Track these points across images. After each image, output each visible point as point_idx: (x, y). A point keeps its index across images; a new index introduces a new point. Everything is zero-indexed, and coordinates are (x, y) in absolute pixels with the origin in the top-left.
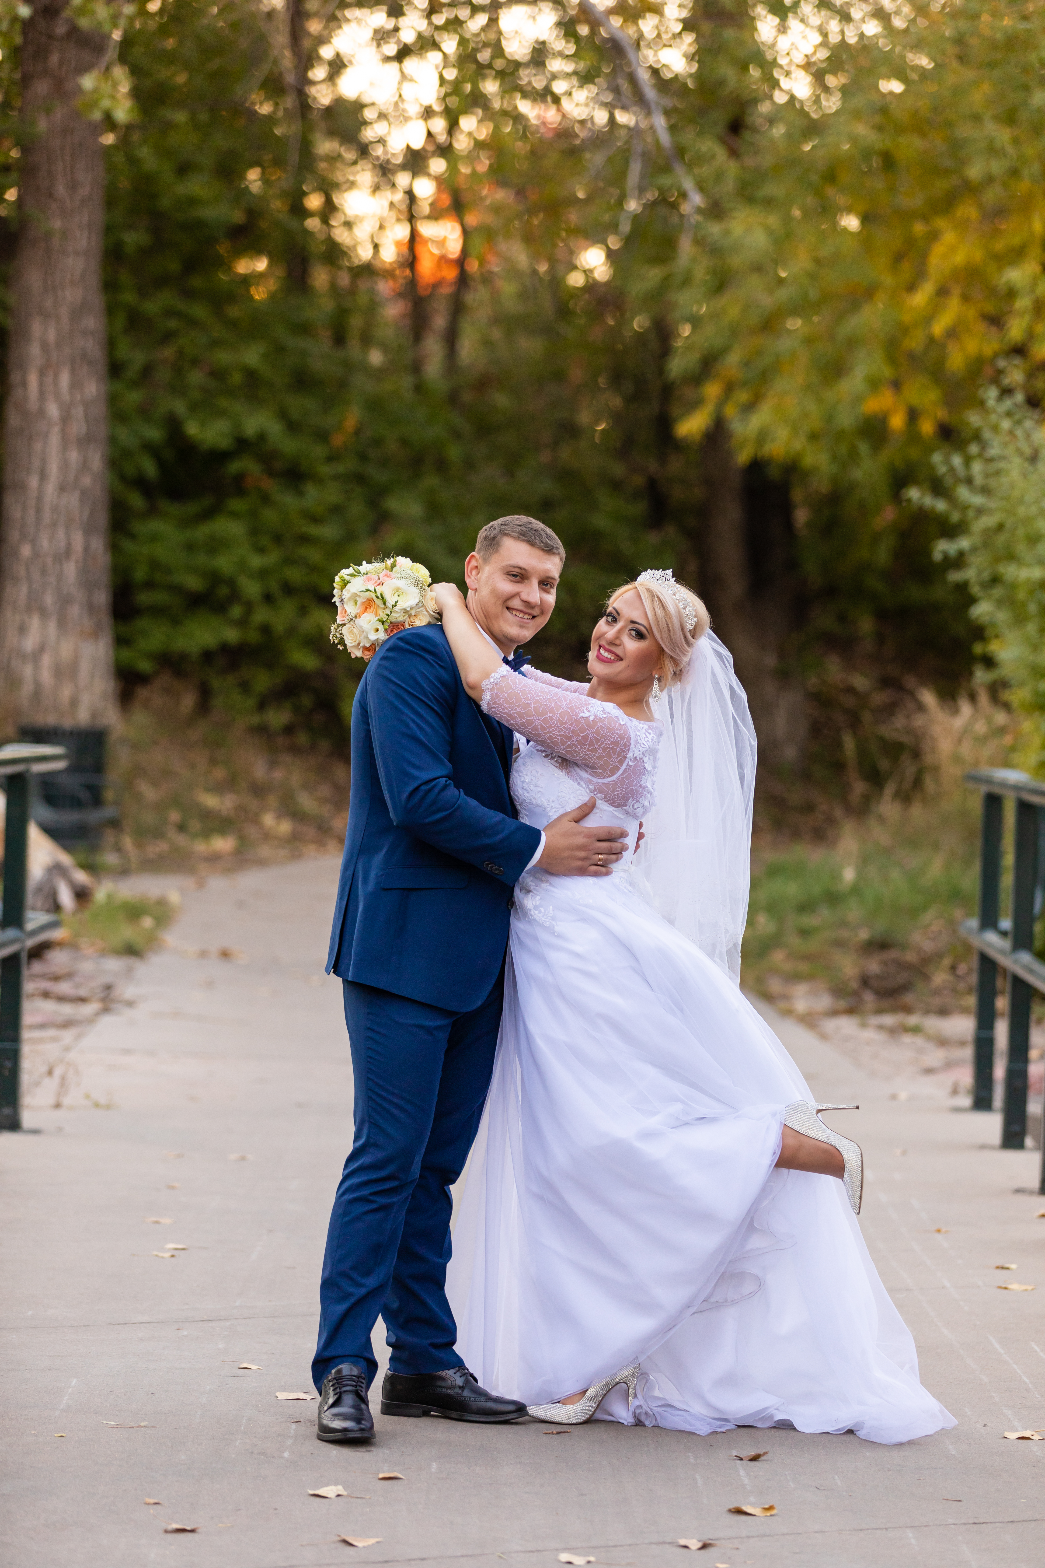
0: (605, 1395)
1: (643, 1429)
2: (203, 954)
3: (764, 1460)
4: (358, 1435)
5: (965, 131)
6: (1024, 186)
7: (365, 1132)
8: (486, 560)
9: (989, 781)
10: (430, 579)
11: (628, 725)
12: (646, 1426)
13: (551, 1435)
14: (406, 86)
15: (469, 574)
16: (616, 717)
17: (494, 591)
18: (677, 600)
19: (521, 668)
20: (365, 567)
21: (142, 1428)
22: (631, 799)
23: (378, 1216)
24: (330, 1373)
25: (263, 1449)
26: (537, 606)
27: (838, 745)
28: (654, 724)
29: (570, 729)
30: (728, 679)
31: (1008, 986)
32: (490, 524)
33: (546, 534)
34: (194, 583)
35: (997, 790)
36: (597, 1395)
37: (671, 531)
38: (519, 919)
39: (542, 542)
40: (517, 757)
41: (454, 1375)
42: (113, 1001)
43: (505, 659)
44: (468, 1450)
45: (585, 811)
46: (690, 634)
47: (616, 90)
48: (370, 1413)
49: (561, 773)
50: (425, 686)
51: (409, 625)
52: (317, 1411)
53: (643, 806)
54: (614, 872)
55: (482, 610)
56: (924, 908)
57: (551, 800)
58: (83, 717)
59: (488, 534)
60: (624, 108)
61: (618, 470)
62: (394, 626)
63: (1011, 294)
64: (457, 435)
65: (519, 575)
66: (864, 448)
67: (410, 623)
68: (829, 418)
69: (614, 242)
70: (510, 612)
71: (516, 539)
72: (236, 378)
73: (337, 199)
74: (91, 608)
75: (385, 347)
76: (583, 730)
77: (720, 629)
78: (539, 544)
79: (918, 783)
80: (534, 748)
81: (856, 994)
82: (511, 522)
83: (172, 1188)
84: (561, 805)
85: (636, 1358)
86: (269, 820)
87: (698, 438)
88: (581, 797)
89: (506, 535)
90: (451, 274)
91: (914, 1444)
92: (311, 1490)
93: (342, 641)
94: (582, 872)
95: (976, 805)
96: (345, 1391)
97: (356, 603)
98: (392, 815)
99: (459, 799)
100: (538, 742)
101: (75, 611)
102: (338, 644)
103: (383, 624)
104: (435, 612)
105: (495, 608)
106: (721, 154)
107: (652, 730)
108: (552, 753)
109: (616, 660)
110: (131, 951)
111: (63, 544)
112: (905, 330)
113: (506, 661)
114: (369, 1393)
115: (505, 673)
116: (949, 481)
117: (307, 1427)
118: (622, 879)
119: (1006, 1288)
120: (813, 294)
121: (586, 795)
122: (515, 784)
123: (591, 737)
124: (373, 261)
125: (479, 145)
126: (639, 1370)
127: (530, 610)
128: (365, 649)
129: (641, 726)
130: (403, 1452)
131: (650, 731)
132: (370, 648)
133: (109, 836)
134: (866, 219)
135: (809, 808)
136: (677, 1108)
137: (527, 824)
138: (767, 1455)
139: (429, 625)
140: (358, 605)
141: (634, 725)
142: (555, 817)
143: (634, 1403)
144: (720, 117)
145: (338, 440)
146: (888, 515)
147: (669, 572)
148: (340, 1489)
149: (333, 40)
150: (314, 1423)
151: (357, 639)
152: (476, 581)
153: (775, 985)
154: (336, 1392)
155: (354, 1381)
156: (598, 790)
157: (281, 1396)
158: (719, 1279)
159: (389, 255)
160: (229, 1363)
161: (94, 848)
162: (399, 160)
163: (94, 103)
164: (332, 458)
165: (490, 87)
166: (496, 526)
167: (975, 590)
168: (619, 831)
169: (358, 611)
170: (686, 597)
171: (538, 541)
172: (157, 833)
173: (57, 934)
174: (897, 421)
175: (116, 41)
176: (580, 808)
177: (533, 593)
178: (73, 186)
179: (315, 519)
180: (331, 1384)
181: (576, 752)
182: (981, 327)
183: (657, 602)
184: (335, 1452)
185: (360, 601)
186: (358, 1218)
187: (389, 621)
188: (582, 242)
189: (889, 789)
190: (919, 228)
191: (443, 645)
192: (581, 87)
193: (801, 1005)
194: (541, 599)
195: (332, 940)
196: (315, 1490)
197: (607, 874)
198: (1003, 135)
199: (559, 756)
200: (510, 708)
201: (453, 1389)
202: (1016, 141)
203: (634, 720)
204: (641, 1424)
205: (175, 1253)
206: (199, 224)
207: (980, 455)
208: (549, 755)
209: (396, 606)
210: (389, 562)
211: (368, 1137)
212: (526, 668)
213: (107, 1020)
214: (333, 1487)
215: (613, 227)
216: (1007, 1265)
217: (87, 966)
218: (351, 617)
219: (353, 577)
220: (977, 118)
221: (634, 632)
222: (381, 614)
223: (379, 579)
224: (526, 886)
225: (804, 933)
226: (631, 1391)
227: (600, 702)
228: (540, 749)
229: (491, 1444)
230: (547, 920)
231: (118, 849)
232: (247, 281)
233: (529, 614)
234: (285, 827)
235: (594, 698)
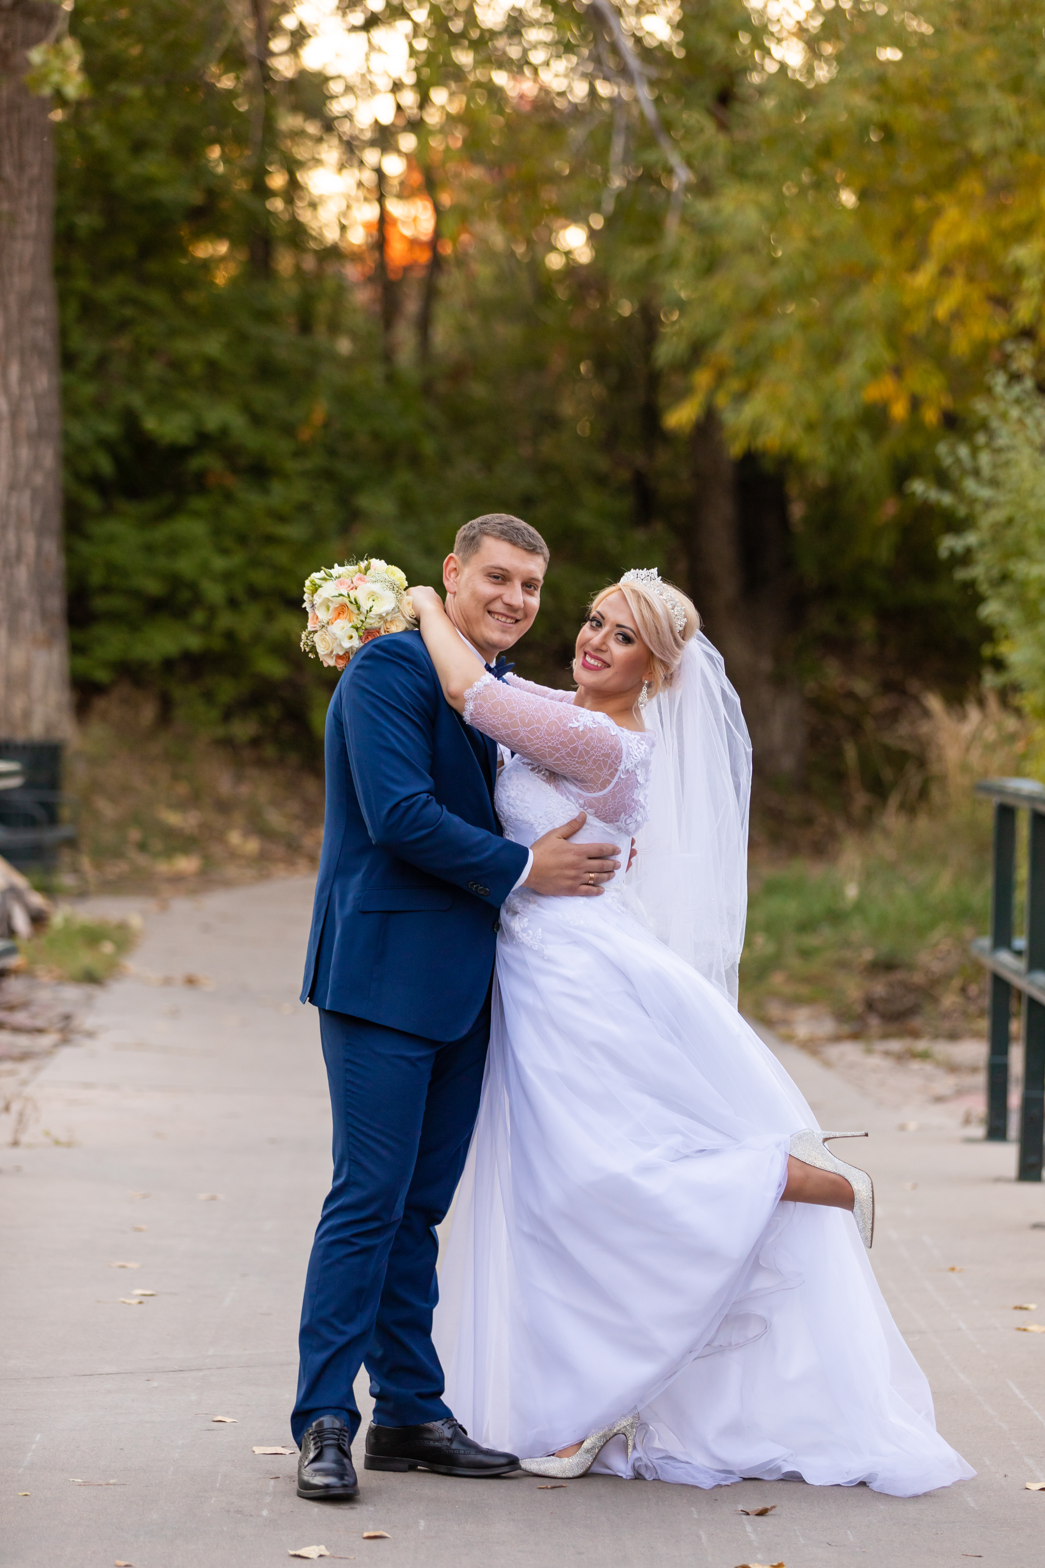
0: (602, 1447)
1: (643, 1482)
2: (168, 981)
3: (772, 1515)
4: (340, 1491)
5: (967, 99)
6: (1031, 158)
7: (345, 1170)
8: (465, 561)
9: (1001, 791)
10: (407, 582)
11: (619, 735)
12: (645, 1479)
13: (545, 1490)
14: (374, 56)
15: (448, 577)
16: (607, 727)
17: (474, 594)
18: (664, 600)
19: (503, 676)
20: (337, 570)
21: (112, 1486)
22: (623, 814)
23: (358, 1259)
24: (311, 1426)
25: (240, 1507)
26: (521, 609)
27: (838, 753)
28: (647, 734)
29: (558, 740)
30: (719, 682)
31: (1024, 1008)
32: (469, 523)
33: (529, 532)
34: (153, 587)
35: (1010, 801)
36: (593, 1447)
37: (659, 527)
38: (506, 943)
39: (525, 542)
40: (502, 771)
41: (442, 1427)
42: (72, 1031)
43: (487, 667)
44: (457, 1507)
45: (575, 827)
46: (680, 635)
47: (597, 60)
48: (353, 1468)
49: (549, 787)
50: (404, 697)
51: (385, 632)
52: (297, 1466)
53: (636, 821)
54: (605, 892)
55: (462, 615)
56: (932, 925)
57: (538, 816)
58: (36, 730)
59: (468, 533)
60: (606, 79)
61: (602, 463)
62: (368, 633)
63: (1019, 273)
64: (431, 427)
65: (501, 577)
66: (864, 438)
67: (386, 629)
68: (827, 407)
69: (597, 222)
70: (491, 616)
71: (498, 538)
72: (197, 369)
73: (299, 176)
74: (44, 615)
75: (354, 336)
76: (572, 741)
77: (710, 631)
78: (522, 544)
79: (923, 793)
80: (519, 761)
81: (861, 1018)
82: (491, 521)
83: (139, 1230)
84: (549, 821)
85: (635, 1407)
86: (235, 838)
87: (688, 429)
88: (570, 813)
89: (487, 534)
90: (424, 257)
91: (931, 1496)
92: (292, 1550)
93: (313, 649)
94: (572, 891)
95: (987, 816)
96: (326, 1445)
97: (328, 608)
98: (370, 833)
99: (441, 815)
100: (524, 755)
101: (27, 617)
102: (310, 652)
103: (357, 631)
104: (412, 618)
105: (475, 611)
106: (710, 127)
107: (644, 740)
108: (539, 766)
109: (603, 667)
110: (91, 978)
111: (13, 547)
112: (906, 313)
113: (488, 669)
114: (352, 1447)
115: (489, 681)
116: (955, 473)
117: (287, 1484)
118: (614, 899)
119: (1025, 1330)
120: (809, 275)
121: (576, 810)
122: (499, 799)
123: (581, 748)
124: (340, 244)
125: (451, 120)
126: (639, 1419)
127: (513, 613)
128: (339, 657)
129: (633, 736)
130: (388, 1509)
131: (642, 742)
132: (344, 656)
133: (66, 857)
134: (863, 195)
135: (808, 821)
136: (675, 1140)
137: (513, 842)
138: (775, 1509)
139: (406, 631)
140: (330, 611)
141: (625, 736)
142: (543, 834)
143: (633, 1455)
144: (708, 87)
145: (305, 434)
146: (890, 509)
147: (655, 571)
148: (322, 1550)
149: (295, 9)
150: (294, 1479)
151: (329, 647)
152: (455, 584)
153: (775, 1010)
154: (317, 1446)
155: (336, 1435)
156: (588, 804)
157: (258, 1450)
158: (722, 1322)
159: (357, 237)
160: (202, 1415)
161: (50, 869)
162: (368, 135)
163: (43, 79)
164: (300, 453)
165: (464, 58)
166: (476, 525)
167: (984, 588)
168: (611, 848)
169: (331, 618)
170: (673, 596)
171: (520, 540)
172: (117, 853)
173: (13, 962)
174: (899, 410)
175: (67, 12)
176: (569, 824)
177: (516, 595)
178: (21, 167)
179: (281, 518)
180: (312, 1437)
181: (564, 764)
182: (987, 309)
183: (643, 603)
184: (316, 1509)
185: (332, 606)
186: (339, 1261)
187: (364, 628)
188: (561, 222)
189: (894, 801)
190: (920, 204)
191: (422, 653)
192: (559, 56)
193: (802, 1030)
194: (524, 602)
195: (307, 966)
196: (296, 1550)
197: (599, 893)
198: (1008, 105)
199: (546, 770)
200: (494, 718)
201: (441, 1441)
202: (1022, 111)
203: (625, 730)
204: (640, 1477)
205: (143, 1299)
206: (156, 206)
207: (988, 445)
208: (536, 768)
209: (370, 611)
210: (363, 564)
211: (349, 1175)
212: (509, 675)
213: (66, 1053)
214: (314, 1547)
215: (597, 207)
216: (1025, 1305)
217: (44, 995)
218: (323, 624)
219: (324, 581)
220: (980, 87)
221: (621, 637)
222: (355, 620)
223: (352, 583)
224: (513, 907)
225: (805, 954)
226: (630, 1443)
227: (589, 711)
228: (526, 762)
229: (482, 1500)
230: (536, 943)
231: (76, 870)
232: (206, 265)
233: (512, 618)
234: (252, 846)
235: (583, 707)
